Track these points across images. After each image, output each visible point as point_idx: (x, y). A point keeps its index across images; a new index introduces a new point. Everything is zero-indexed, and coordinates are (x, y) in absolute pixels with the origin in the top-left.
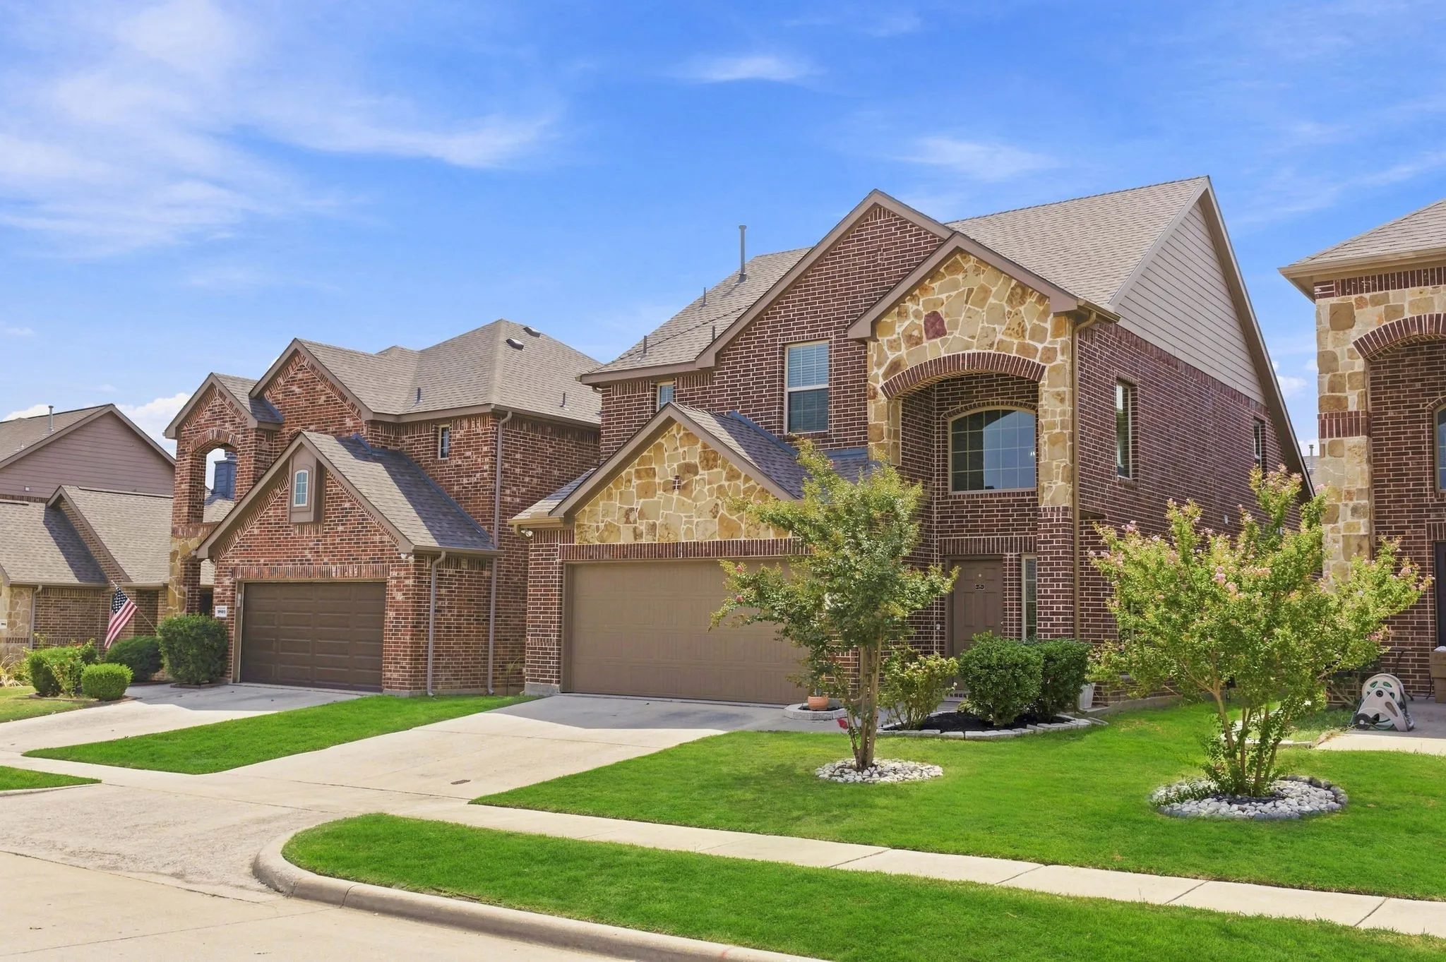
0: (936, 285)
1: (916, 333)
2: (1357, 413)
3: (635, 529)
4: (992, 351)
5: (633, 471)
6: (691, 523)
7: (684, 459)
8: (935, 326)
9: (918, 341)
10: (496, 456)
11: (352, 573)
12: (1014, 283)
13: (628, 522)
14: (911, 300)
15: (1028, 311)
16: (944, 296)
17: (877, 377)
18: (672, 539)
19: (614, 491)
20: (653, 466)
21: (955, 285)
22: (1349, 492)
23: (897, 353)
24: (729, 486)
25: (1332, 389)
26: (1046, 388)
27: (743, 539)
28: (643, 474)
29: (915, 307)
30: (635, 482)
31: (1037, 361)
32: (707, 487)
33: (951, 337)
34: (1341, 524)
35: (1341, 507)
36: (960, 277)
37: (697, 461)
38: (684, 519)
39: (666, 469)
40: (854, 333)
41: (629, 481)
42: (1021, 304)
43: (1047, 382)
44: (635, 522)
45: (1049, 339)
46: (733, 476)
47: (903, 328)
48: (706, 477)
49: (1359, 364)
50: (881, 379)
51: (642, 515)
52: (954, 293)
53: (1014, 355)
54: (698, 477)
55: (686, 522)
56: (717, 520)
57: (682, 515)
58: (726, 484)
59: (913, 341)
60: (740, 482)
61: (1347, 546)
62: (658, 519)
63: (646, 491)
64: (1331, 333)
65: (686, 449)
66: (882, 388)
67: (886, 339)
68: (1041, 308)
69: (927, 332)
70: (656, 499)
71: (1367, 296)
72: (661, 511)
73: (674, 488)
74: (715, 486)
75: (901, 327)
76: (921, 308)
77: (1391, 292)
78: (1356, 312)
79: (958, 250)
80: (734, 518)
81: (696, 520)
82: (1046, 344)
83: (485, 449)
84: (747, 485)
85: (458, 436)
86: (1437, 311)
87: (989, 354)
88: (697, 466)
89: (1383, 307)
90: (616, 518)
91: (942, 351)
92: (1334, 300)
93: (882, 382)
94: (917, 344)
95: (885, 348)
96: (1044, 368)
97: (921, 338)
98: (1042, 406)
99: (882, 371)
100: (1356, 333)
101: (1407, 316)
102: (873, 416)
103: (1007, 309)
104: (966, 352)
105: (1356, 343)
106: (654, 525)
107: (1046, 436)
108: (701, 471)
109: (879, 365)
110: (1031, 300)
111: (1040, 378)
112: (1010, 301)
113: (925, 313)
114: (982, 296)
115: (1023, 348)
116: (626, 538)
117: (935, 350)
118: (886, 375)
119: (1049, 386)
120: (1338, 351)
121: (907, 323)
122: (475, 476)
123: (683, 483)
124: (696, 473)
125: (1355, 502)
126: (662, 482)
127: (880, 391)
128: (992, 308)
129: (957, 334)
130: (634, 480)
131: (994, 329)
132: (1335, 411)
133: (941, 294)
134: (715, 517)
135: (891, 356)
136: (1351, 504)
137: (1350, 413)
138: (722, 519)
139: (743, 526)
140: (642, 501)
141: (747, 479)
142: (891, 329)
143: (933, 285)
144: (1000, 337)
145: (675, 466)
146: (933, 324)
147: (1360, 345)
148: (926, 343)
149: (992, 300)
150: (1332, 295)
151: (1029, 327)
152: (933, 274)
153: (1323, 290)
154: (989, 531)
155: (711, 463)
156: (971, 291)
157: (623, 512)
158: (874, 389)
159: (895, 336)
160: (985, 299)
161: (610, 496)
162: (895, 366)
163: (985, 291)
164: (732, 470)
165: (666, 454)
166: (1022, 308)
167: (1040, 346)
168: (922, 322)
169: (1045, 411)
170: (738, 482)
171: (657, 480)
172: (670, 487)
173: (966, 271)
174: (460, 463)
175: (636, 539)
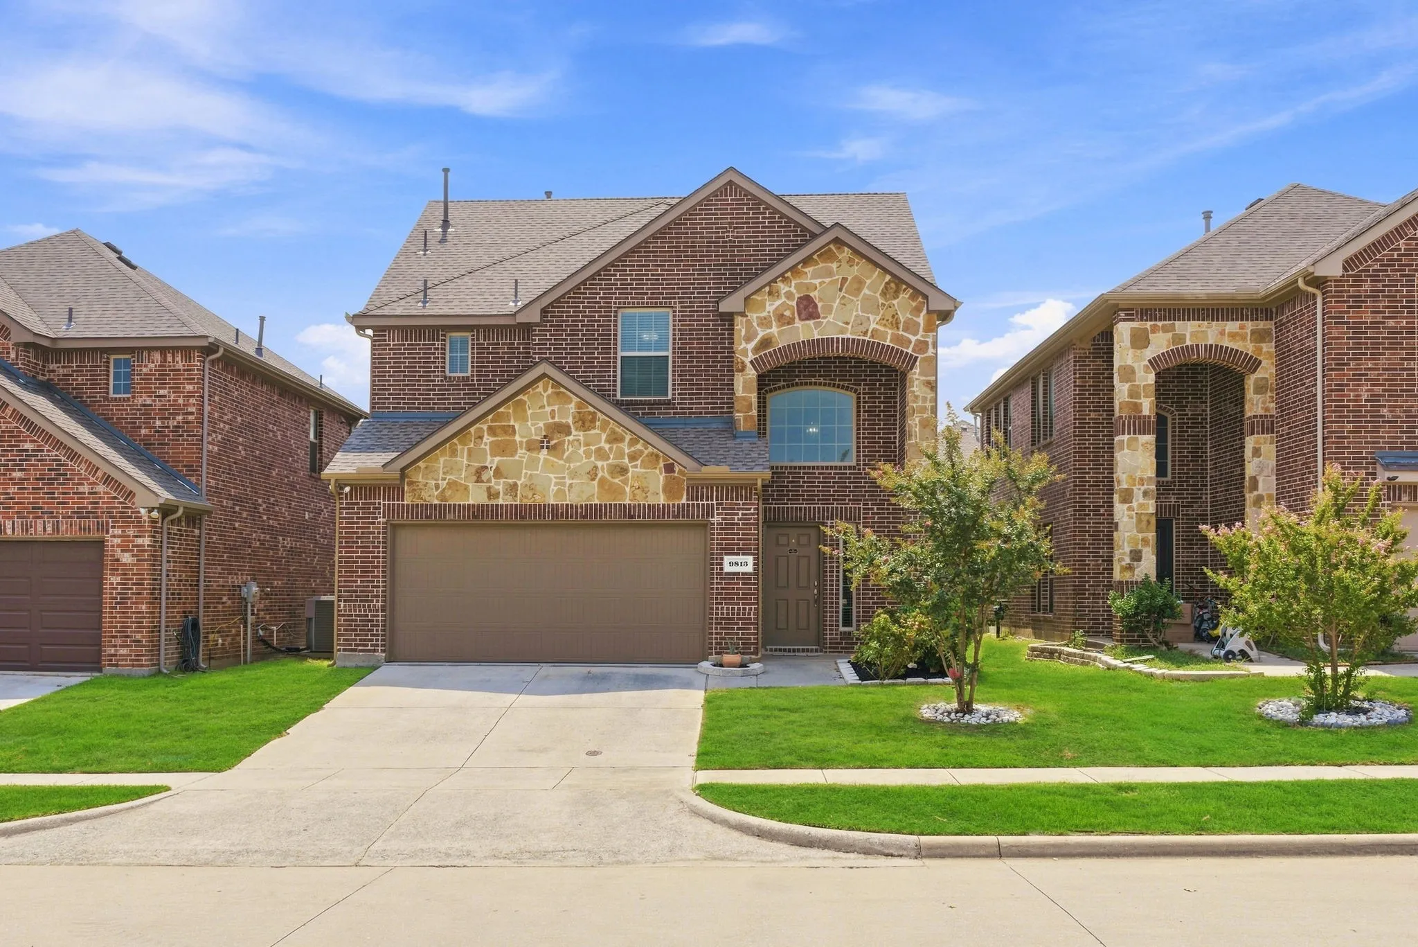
0: (809, 270)
1: (787, 313)
2: (1149, 417)
3: (489, 489)
4: (867, 339)
5: (485, 427)
6: (563, 484)
7: (553, 418)
8: (808, 308)
9: (791, 321)
10: (202, 397)
11: (42, 529)
12: (888, 278)
13: (479, 480)
14: (783, 281)
15: (902, 303)
16: (817, 282)
17: (746, 350)
18: (539, 500)
19: (459, 447)
20: (512, 423)
21: (830, 273)
22: (1142, 479)
23: (768, 331)
24: (611, 449)
25: (1131, 396)
26: (916, 376)
27: (627, 502)
28: (498, 431)
29: (787, 289)
30: (487, 439)
31: (910, 351)
32: (583, 449)
33: (825, 321)
34: (1135, 504)
35: (1135, 491)
36: (834, 266)
37: (570, 421)
38: (554, 480)
39: (529, 426)
40: (724, 307)
41: (481, 438)
42: (895, 298)
43: (918, 371)
44: (489, 481)
45: (921, 332)
46: (615, 439)
47: (774, 307)
48: (581, 438)
49: (1151, 378)
50: (750, 354)
51: (498, 473)
52: (827, 280)
53: (887, 343)
54: (571, 438)
55: (556, 484)
56: (595, 483)
57: (552, 476)
58: (607, 446)
59: (781, 318)
60: (625, 447)
61: (1139, 521)
62: (520, 479)
63: (504, 449)
64: (1131, 351)
65: (556, 408)
66: (751, 362)
67: (755, 316)
68: (914, 304)
69: (799, 314)
70: (517, 458)
71: (1160, 324)
72: (524, 471)
73: (542, 447)
74: (593, 448)
75: (771, 307)
76: (793, 290)
77: (1177, 323)
78: (1151, 336)
79: (837, 241)
80: (616, 481)
81: (568, 482)
82: (919, 337)
83: (190, 388)
84: (633, 449)
85: (145, 370)
86: (1209, 343)
87: (864, 341)
88: (569, 427)
89: (1170, 334)
90: (463, 477)
91: (816, 332)
92: (1135, 324)
93: (751, 356)
94: (789, 323)
95: (755, 324)
96: (917, 358)
97: (793, 319)
98: (914, 392)
99: (751, 346)
100: (1150, 353)
101: (1188, 343)
102: (741, 389)
103: (881, 301)
104: (841, 336)
105: (1150, 361)
106: (515, 485)
107: (917, 420)
108: (574, 432)
109: (748, 339)
110: (904, 296)
111: (911, 369)
112: (884, 294)
113: (797, 296)
114: (855, 286)
115: (897, 338)
116: (476, 496)
117: (805, 331)
118: (756, 350)
119: (920, 374)
120: (1136, 366)
121: (778, 303)
122: (174, 419)
123: (552, 443)
124: (569, 434)
125: (1145, 487)
126: (525, 440)
127: (749, 365)
128: (867, 298)
129: (830, 318)
130: (486, 436)
131: (868, 318)
132: (1133, 414)
133: (815, 280)
134: (593, 479)
135: (761, 333)
136: (1143, 488)
137: (1145, 417)
138: (603, 482)
139: (628, 489)
140: (497, 459)
141: (633, 442)
142: (762, 306)
143: (806, 270)
144: (873, 326)
145: (541, 424)
146: (806, 307)
147: (1153, 363)
148: (798, 324)
149: (866, 291)
150: (1132, 320)
151: (902, 320)
152: (807, 261)
153: (1126, 315)
155: (587, 424)
156: (845, 280)
157: (473, 470)
158: (743, 363)
159: (765, 314)
160: (859, 290)
161: (454, 453)
162: (766, 343)
163: (860, 283)
164: (613, 432)
165: (529, 412)
166: (895, 302)
167: (913, 339)
168: (794, 303)
169: (917, 397)
170: (621, 445)
171: (517, 438)
172: (531, 447)
173: (840, 261)
174: (149, 401)
175: (489, 498)
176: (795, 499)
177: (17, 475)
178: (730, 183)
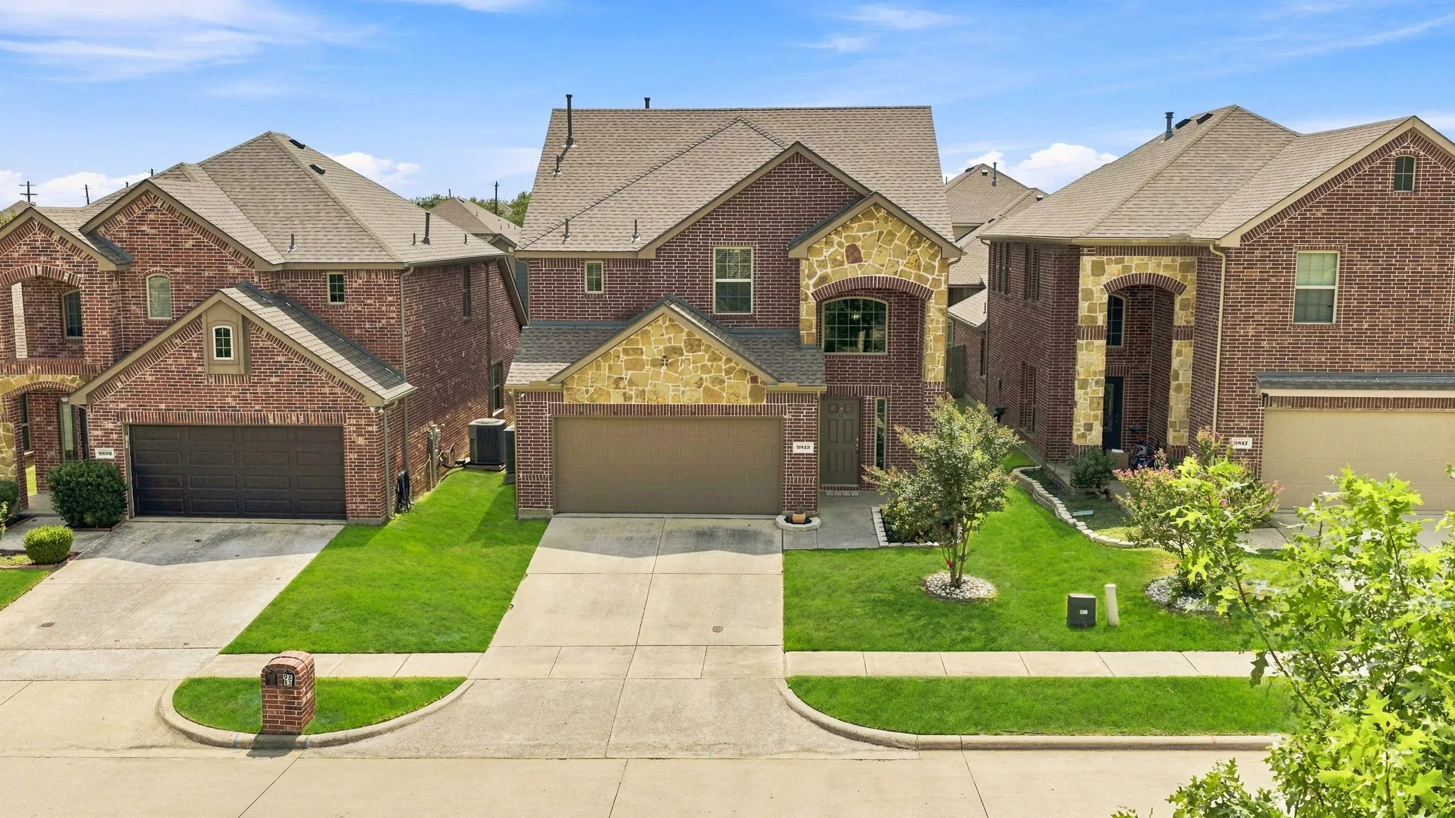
0: (855, 225)
1: (838, 258)
2: (1103, 327)
3: (624, 394)
4: (897, 277)
5: (621, 349)
6: (679, 391)
7: (670, 343)
8: (854, 254)
9: (841, 264)
10: (400, 305)
12: (913, 232)
13: (617, 387)
14: (836, 234)
15: (922, 251)
16: (861, 234)
17: (808, 286)
18: (661, 402)
19: (602, 363)
20: (640, 346)
21: (871, 228)
22: (1094, 372)
23: (824, 271)
24: (712, 366)
25: (1089, 311)
26: (932, 305)
27: (724, 403)
28: (631, 352)
29: (839, 239)
30: (623, 357)
31: (928, 286)
32: (692, 365)
33: (866, 264)
34: (1089, 390)
35: (1090, 381)
36: (874, 222)
37: (682, 345)
38: (672, 388)
39: (652, 348)
40: (792, 254)
41: (618, 357)
42: (917, 247)
43: (933, 301)
44: (625, 388)
45: (936, 273)
46: (714, 358)
47: (829, 253)
48: (691, 358)
49: (1105, 298)
50: (811, 287)
51: (631, 383)
52: (869, 233)
53: (911, 281)
54: (683, 358)
55: (673, 390)
56: (701, 389)
57: (670, 385)
58: (709, 364)
59: (835, 263)
60: (722, 364)
61: (1091, 403)
62: (647, 386)
63: (635, 365)
64: (1092, 277)
65: (672, 336)
66: (812, 294)
67: (815, 259)
68: (932, 252)
69: (847, 257)
70: (644, 371)
71: (1113, 258)
72: (650, 381)
73: (663, 365)
74: (699, 365)
75: (827, 253)
76: (843, 240)
77: (1126, 257)
78: (1106, 266)
79: (875, 205)
80: (717, 388)
81: (682, 389)
82: (934, 276)
83: (390, 299)
84: (728, 366)
85: (355, 285)
86: (1149, 272)
87: (894, 279)
88: (682, 349)
89: (1120, 266)
90: (604, 384)
91: (859, 272)
92: (1094, 258)
93: (812, 290)
94: (840, 265)
95: (815, 265)
96: (933, 291)
97: (843, 262)
98: (930, 316)
99: (812, 282)
100: (1105, 279)
101: (1134, 272)
102: (804, 313)
103: (907, 249)
104: (877, 275)
105: (1105, 285)
106: (644, 391)
107: (932, 336)
108: (685, 354)
109: (810, 277)
110: (925, 245)
111: (929, 299)
112: (910, 244)
113: (846, 244)
114: (889, 238)
115: (919, 277)
116: (616, 399)
117: (853, 271)
118: (815, 285)
119: (936, 303)
120: (1094, 289)
121: (832, 250)
122: (380, 322)
123: (670, 361)
124: (682, 355)
125: (1098, 377)
126: (650, 359)
127: (811, 296)
128: (897, 247)
129: (870, 262)
130: (622, 355)
131: (898, 262)
132: (1091, 324)
133: (859, 232)
134: (699, 387)
135: (819, 273)
136: (1096, 378)
137: (1099, 327)
138: (707, 390)
139: (724, 395)
140: (630, 372)
141: (729, 360)
142: (820, 252)
143: (853, 225)
144: (901, 268)
145: (661, 347)
146: (852, 254)
147: (1107, 287)
148: (847, 265)
149: (896, 241)
150: (1093, 255)
151: (923, 264)
152: (853, 220)
153: (1089, 251)
154: (854, 380)
155: (695, 347)
156: (881, 233)
157: (612, 380)
158: (806, 294)
159: (822, 258)
160: (892, 241)
161: (598, 368)
162: (823, 279)
163: (891, 235)
164: (714, 353)
165: (653, 339)
166: (918, 250)
167: (930, 277)
168: (844, 251)
169: (932, 320)
170: (719, 363)
171: (644, 357)
172: (656, 363)
173: (878, 219)
174: (359, 309)
175: (625, 400)
176: (843, 380)
177: (274, 380)
178: (797, 153)
